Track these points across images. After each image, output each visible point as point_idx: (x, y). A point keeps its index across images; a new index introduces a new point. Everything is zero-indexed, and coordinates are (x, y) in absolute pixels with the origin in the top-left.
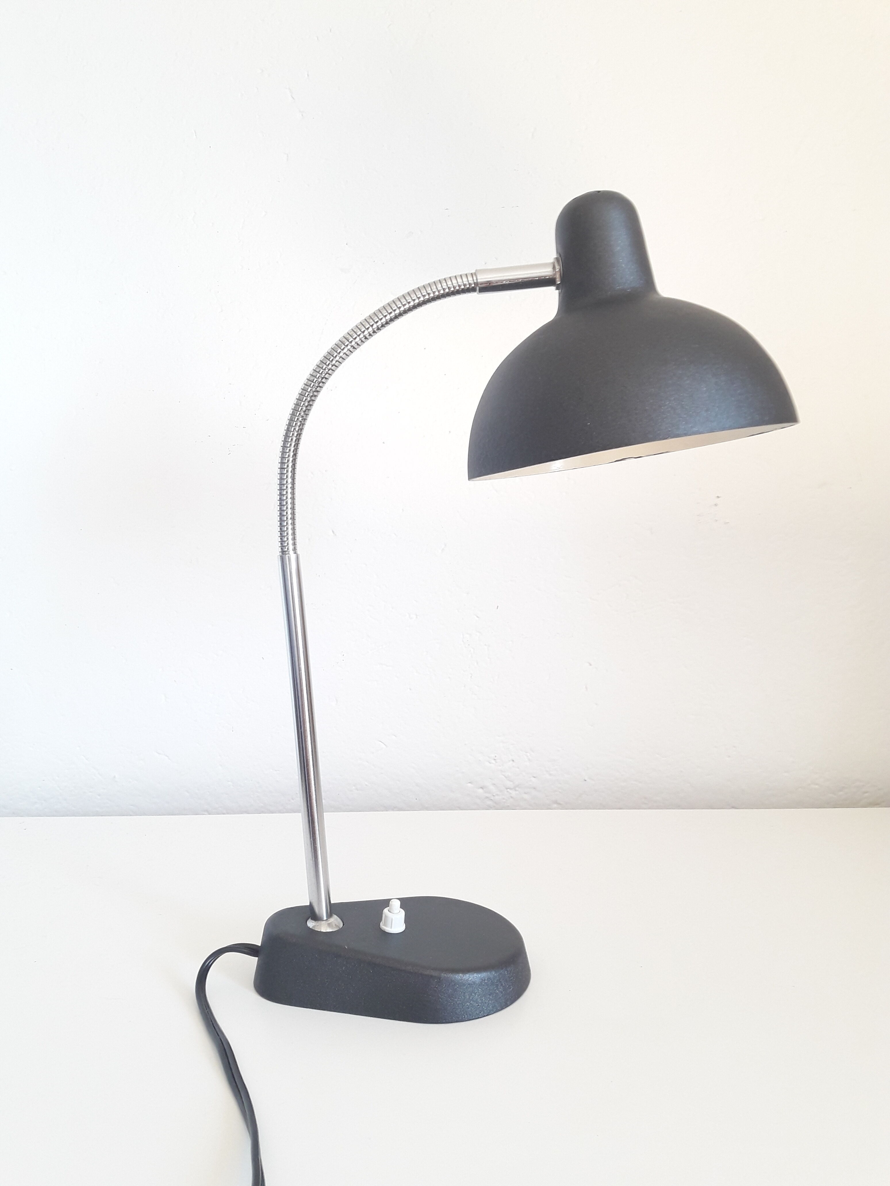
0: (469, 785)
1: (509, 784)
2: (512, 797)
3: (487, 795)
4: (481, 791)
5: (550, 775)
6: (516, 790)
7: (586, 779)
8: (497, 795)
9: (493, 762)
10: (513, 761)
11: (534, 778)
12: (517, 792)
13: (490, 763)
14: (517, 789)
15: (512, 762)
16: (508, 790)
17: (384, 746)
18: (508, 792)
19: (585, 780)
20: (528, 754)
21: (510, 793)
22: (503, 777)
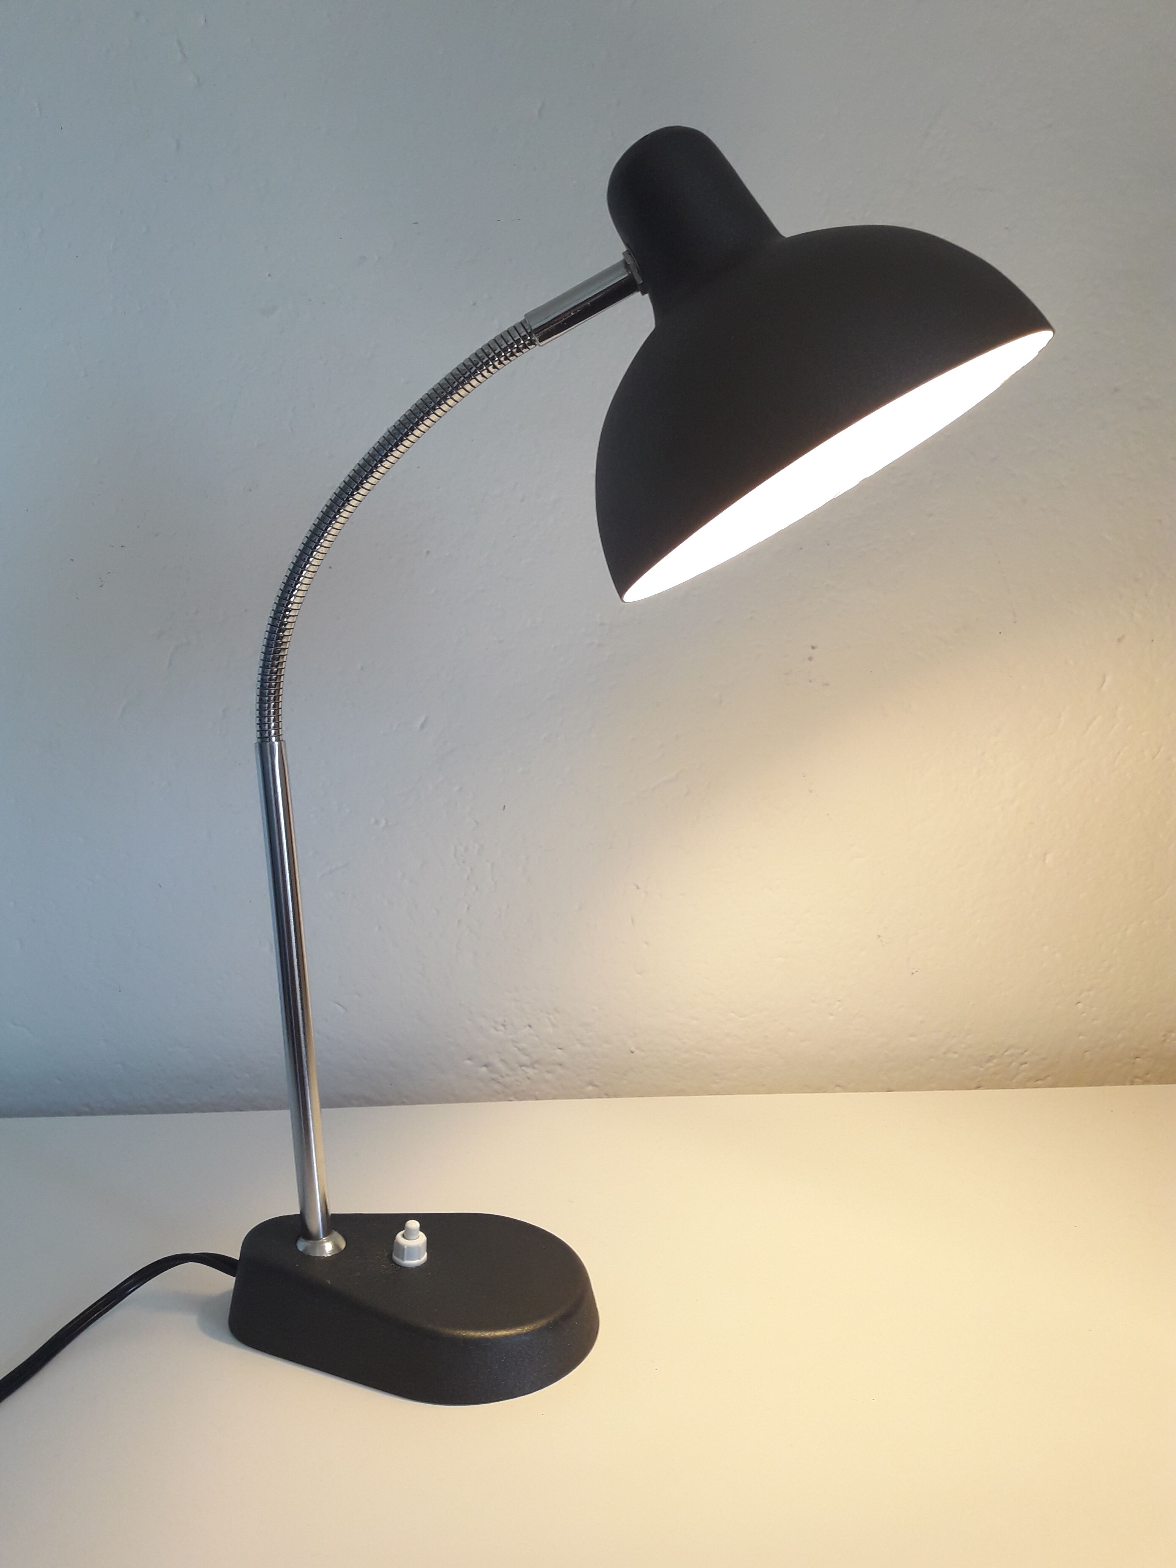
0: (468, 1062)
1: (524, 1059)
2: (528, 1078)
3: (494, 1076)
4: (484, 1069)
5: (583, 1044)
6: (534, 1068)
7: (633, 1049)
8: (508, 1075)
9: (502, 1028)
10: (530, 1026)
11: (559, 1050)
12: (536, 1071)
13: (497, 1030)
14: (536, 1066)
15: (528, 1028)
16: (523, 1068)
17: (342, 1011)
18: (523, 1070)
19: (632, 1052)
20: (551, 1017)
21: (526, 1073)
22: (516, 1049)
